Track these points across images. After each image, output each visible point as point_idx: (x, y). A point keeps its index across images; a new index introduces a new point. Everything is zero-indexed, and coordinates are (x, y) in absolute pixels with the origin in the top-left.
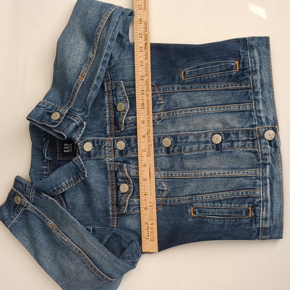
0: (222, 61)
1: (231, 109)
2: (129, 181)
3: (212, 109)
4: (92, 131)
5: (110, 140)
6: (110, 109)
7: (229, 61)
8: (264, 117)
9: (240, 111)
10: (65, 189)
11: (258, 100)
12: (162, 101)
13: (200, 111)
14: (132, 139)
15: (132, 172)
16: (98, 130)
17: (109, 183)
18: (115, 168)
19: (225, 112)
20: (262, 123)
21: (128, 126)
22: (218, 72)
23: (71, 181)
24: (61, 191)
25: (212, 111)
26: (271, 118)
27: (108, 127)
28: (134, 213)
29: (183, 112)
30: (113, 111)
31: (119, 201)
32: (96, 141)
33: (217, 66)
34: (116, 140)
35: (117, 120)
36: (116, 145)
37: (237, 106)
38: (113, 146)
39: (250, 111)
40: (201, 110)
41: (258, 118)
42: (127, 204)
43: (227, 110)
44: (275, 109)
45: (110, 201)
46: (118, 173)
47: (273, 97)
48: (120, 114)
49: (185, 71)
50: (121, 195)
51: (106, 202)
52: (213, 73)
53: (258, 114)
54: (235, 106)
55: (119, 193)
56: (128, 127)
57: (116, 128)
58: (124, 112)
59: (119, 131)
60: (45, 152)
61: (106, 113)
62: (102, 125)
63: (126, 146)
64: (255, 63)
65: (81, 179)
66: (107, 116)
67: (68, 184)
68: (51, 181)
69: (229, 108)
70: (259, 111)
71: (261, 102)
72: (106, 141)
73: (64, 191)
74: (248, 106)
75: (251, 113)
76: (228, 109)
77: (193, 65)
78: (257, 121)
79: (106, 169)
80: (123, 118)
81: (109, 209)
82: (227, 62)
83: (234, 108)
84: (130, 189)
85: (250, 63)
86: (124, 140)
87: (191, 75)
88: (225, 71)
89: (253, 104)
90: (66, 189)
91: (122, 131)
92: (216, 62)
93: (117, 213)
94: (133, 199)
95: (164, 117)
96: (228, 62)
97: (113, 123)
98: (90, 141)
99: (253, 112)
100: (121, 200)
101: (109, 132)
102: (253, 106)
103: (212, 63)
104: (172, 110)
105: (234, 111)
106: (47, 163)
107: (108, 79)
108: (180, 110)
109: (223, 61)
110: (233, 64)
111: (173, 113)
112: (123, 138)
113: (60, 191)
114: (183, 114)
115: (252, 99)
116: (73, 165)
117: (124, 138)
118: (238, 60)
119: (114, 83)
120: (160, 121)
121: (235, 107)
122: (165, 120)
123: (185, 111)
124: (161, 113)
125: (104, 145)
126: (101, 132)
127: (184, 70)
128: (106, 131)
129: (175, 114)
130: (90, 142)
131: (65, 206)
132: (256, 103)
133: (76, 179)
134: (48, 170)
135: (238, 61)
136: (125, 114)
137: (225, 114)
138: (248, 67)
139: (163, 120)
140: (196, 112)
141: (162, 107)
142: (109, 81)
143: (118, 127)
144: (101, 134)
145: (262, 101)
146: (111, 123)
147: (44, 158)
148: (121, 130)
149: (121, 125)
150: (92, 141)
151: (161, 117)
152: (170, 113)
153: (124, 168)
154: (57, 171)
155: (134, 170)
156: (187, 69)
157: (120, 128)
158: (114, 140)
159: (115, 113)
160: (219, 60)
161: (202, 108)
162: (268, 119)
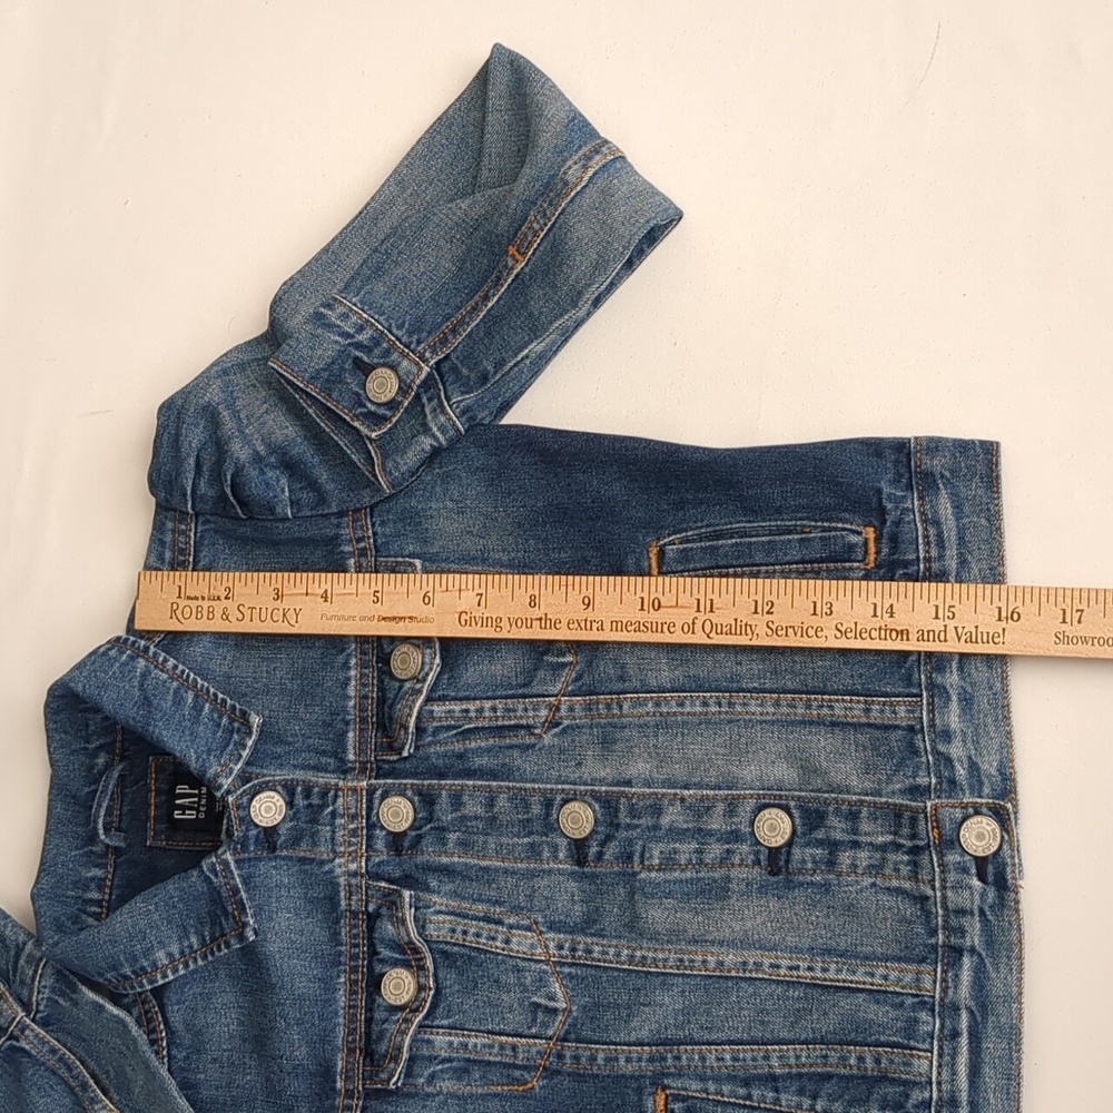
0: (813, 524)
1: (837, 712)
2: (422, 959)
3: (761, 705)
4: (289, 744)
5: (354, 790)
6: (363, 665)
7: (840, 525)
8: (965, 760)
9: (869, 725)
10: (165, 976)
11: (945, 688)
12: (570, 651)
13: (714, 709)
14: (444, 792)
15: (432, 926)
16: (311, 741)
17: (342, 959)
18: (367, 902)
19: (811, 723)
20: (953, 782)
21: (430, 739)
22: (792, 564)
23: (191, 947)
24: (151, 982)
25: (761, 714)
26: (989, 766)
27: (351, 735)
28: (430, 1090)
29: (646, 705)
30: (375, 675)
31: (374, 1037)
32: (299, 789)
33: (790, 541)
34: (379, 792)
35: (390, 714)
36: (378, 812)
37: (859, 702)
38: (364, 813)
39: (911, 729)
40: (720, 705)
41: (938, 760)
42: (405, 1056)
43: (819, 714)
44: (1009, 733)
45: (341, 1032)
46: (378, 924)
47: (1002, 682)
48: (400, 688)
49: (665, 545)
50: (384, 1015)
51: (325, 1038)
52: (773, 565)
53: (941, 748)
54: (851, 701)
55: (379, 1006)
56: (429, 744)
57: (382, 743)
58: (418, 686)
59: (395, 758)
60: (99, 817)
61: (349, 679)
62: (329, 725)
63: (415, 820)
64: (941, 544)
65: (228, 945)
66: (351, 691)
67: (178, 956)
68: (114, 942)
69: (828, 706)
70: (946, 735)
71: (954, 698)
72: (340, 793)
73: (161, 982)
74: (903, 708)
75: (912, 739)
76: (825, 711)
77: (695, 522)
78: (935, 775)
79: (333, 900)
80: (411, 709)
81: (336, 1065)
82: (830, 529)
83: (846, 709)
84: (423, 995)
85: (920, 541)
86: (409, 793)
87: (688, 561)
88: (819, 563)
89: (924, 702)
90: (171, 977)
91: (406, 758)
92: (788, 523)
93: (363, 1085)
94: (432, 1033)
95: (574, 718)
96: (836, 529)
97: (374, 719)
98: (279, 788)
99: (919, 736)
100: (382, 1033)
101: (355, 753)
102: (925, 713)
103: (770, 526)
104: (603, 694)
105: (848, 724)
106: (105, 855)
107: (362, 545)
108: (638, 698)
109: (816, 521)
110: (854, 539)
111: (608, 707)
112: (405, 785)
113: (144, 981)
114: (648, 713)
115: (920, 685)
116: (202, 887)
117: (412, 785)
118: (874, 526)
119: (386, 562)
120: (556, 730)
121: (850, 709)
122: (578, 728)
123: (658, 704)
124: (563, 699)
125: (331, 808)
126: (324, 753)
127: (662, 542)
128: (345, 751)
129: (615, 711)
130: (275, 791)
131: (164, 1034)
132: (933, 701)
133: (212, 942)
134: (109, 883)
135: (872, 529)
136: (420, 691)
137: (810, 732)
138: (913, 556)
139: (568, 726)
140: (698, 709)
141: (567, 675)
142: (366, 555)
143: (391, 738)
144: (324, 760)
145: (959, 694)
146: (363, 720)
147: (92, 838)
148: (400, 754)
149: (402, 732)
150: (284, 786)
151: (561, 718)
152: (598, 703)
153: (402, 907)
154: (138, 903)
155: (441, 918)
156: (671, 538)
157: (396, 745)
158: (371, 791)
159: (381, 681)
160: (800, 515)
161: (724, 697)
162: (978, 769)
